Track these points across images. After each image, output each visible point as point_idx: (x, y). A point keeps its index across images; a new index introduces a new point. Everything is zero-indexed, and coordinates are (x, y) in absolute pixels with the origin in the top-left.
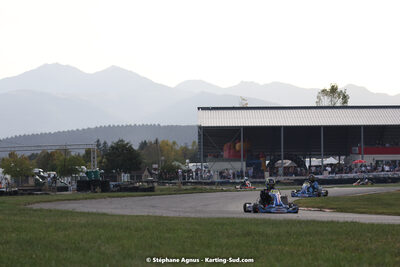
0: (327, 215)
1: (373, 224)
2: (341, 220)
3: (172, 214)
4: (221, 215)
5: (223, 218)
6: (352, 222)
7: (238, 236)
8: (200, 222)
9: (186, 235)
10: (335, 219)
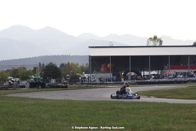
0: (152, 99)
1: (174, 104)
2: (159, 102)
3: (76, 99)
4: (100, 100)
5: (102, 101)
6: (164, 103)
7: (109, 109)
8: (90, 103)
9: (83, 109)
10: (156, 101)
